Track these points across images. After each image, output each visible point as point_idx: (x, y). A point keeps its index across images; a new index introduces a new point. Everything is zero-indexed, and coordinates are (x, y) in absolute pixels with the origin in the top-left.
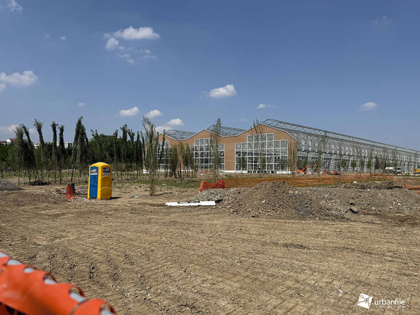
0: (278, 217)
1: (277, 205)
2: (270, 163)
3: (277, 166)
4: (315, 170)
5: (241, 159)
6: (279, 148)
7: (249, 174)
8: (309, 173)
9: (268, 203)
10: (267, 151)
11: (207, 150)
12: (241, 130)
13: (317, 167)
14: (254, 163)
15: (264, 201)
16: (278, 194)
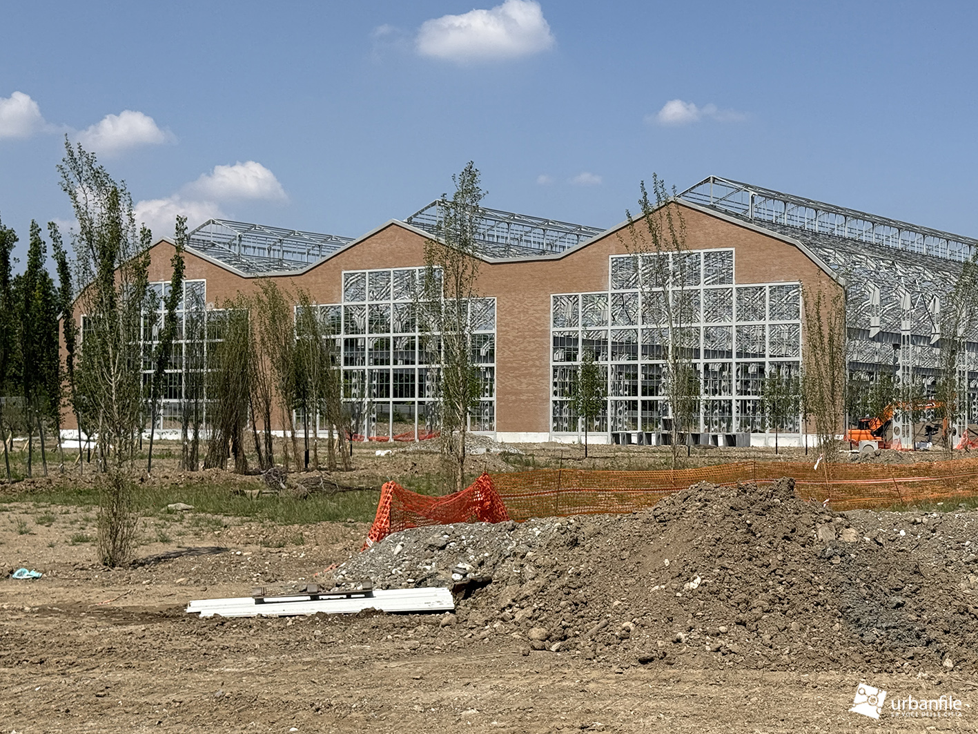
0: (766, 662)
1: (760, 601)
2: (717, 397)
3: (754, 410)
4: (929, 429)
5: (580, 372)
6: (762, 322)
7: (620, 450)
8: (902, 440)
9: (715, 589)
10: (707, 337)
11: (408, 326)
12: (579, 231)
13: (939, 414)
14: (644, 394)
15: (698, 580)
16: (764, 542)
